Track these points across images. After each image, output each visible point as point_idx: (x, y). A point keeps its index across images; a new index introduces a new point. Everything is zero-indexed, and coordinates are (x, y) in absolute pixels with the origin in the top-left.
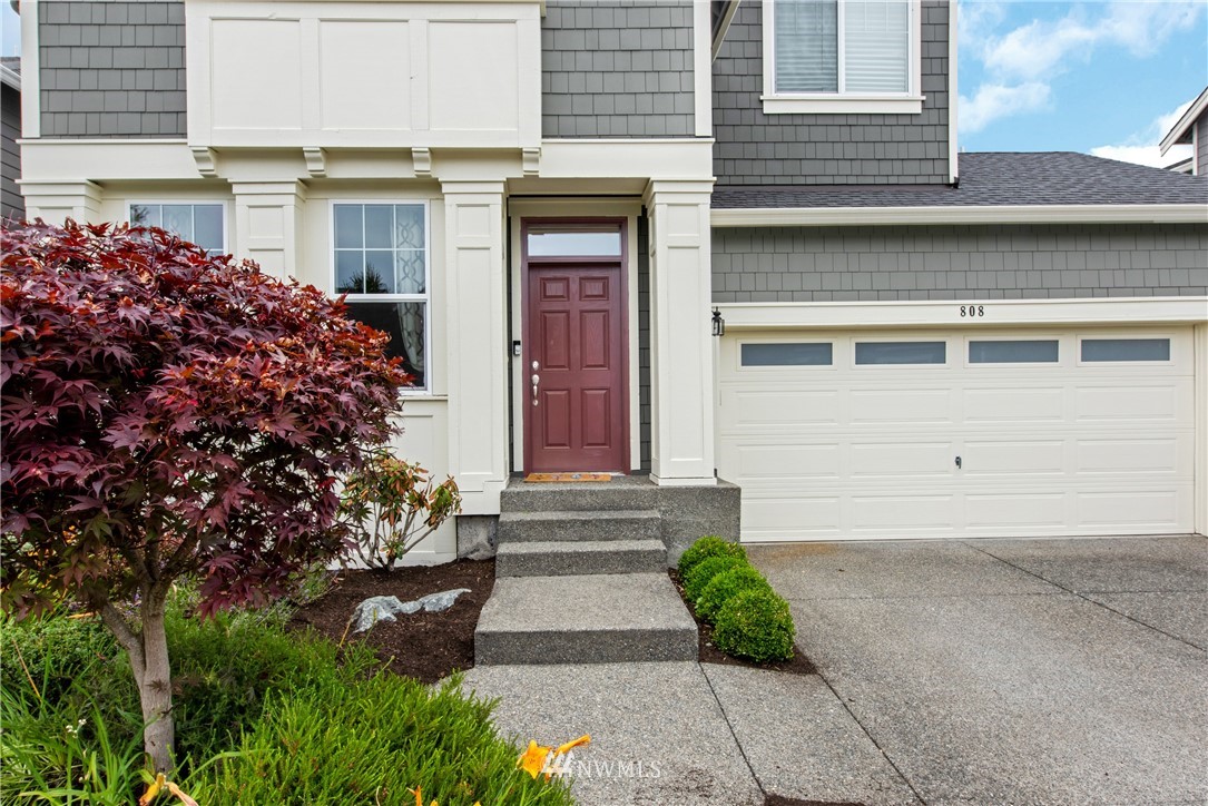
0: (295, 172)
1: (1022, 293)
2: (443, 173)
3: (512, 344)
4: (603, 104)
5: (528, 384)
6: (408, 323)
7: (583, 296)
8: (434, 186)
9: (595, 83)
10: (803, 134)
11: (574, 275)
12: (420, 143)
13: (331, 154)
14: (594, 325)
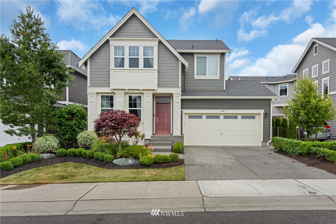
0: (124, 92)
1: (230, 109)
2: (144, 92)
3: (153, 115)
4: (166, 83)
5: (156, 121)
6: (139, 112)
7: (164, 108)
8: (143, 93)
9: (165, 80)
10: (201, 82)
11: (163, 105)
12: (141, 89)
13: (129, 90)
14: (166, 112)
